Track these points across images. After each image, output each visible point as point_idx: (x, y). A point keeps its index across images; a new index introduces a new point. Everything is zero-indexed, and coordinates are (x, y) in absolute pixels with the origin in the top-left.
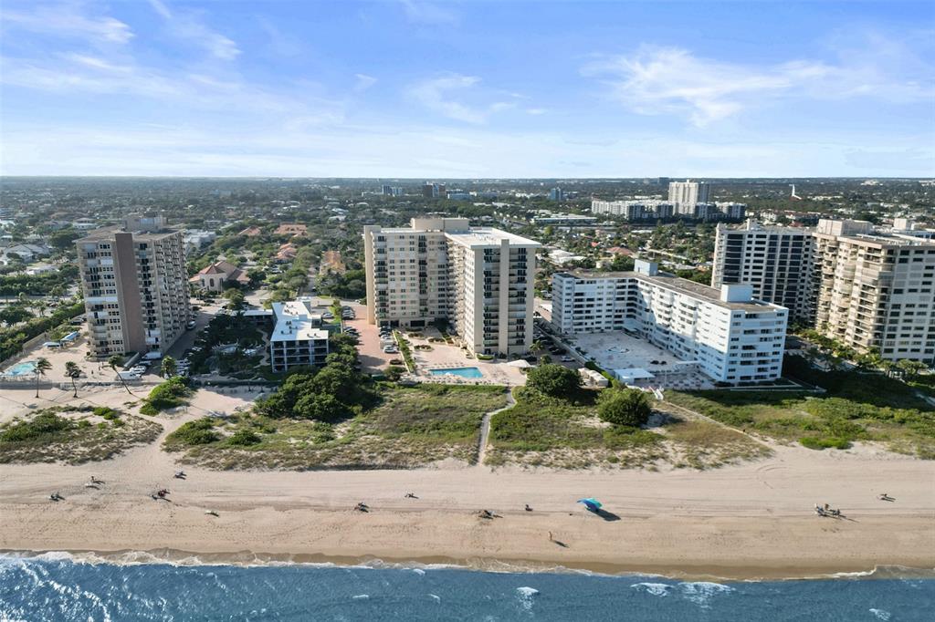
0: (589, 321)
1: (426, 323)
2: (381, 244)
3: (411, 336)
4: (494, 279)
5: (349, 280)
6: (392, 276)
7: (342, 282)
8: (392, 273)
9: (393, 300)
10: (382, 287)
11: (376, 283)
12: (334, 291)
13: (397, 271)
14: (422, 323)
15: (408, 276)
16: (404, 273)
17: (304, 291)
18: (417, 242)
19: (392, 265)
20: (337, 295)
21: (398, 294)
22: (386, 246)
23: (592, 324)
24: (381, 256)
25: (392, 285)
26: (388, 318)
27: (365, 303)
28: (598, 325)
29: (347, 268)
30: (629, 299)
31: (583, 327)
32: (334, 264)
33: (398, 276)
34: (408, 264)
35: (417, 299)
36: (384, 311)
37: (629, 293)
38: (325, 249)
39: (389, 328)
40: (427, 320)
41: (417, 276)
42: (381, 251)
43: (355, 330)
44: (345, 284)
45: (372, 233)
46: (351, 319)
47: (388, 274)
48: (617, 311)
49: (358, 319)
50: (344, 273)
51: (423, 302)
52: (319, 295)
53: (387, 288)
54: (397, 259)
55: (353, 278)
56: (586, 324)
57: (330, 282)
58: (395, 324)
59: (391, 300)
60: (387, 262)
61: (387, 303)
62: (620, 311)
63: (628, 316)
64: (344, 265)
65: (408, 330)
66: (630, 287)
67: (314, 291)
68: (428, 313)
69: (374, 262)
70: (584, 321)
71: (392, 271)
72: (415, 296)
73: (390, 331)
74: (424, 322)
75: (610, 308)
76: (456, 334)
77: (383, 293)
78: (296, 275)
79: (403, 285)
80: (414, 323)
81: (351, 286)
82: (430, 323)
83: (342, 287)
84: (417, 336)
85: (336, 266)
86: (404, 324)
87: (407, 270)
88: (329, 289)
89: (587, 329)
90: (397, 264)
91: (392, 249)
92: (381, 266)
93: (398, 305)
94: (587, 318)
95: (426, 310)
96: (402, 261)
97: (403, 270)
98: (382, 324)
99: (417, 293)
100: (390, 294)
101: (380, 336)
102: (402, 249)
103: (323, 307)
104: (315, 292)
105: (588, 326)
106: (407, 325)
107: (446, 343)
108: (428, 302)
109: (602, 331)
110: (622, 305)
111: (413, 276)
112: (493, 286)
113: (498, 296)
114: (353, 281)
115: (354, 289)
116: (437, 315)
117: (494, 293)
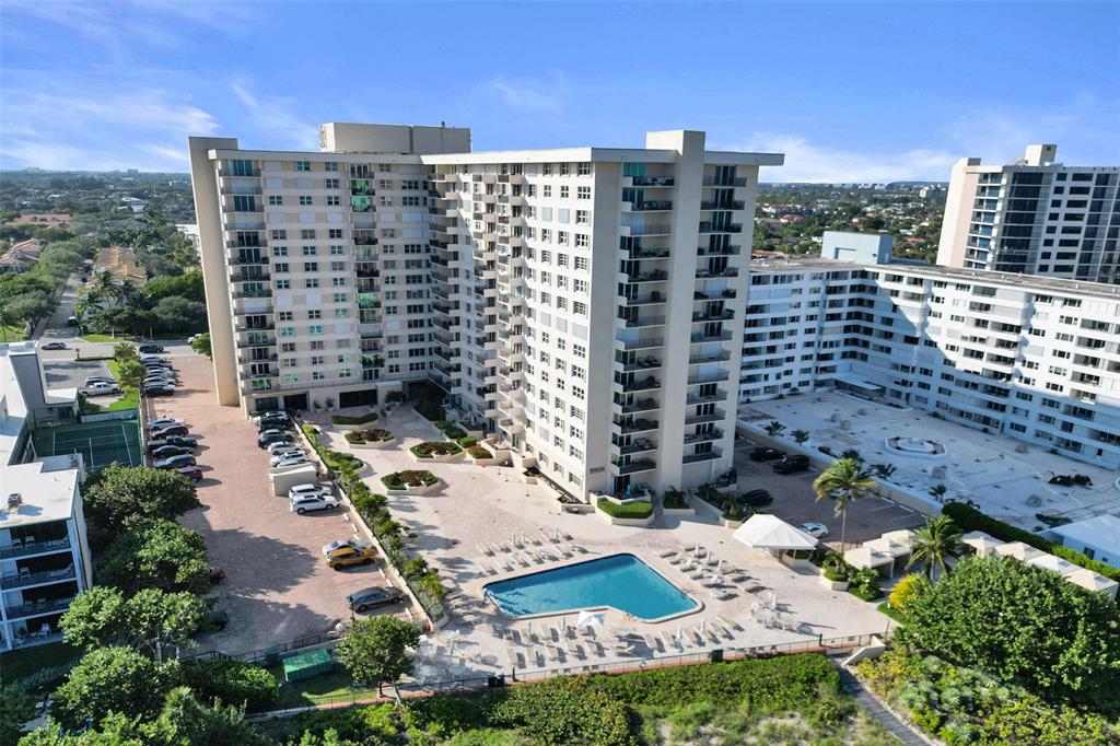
0: (772, 371)
1: (381, 397)
2: (243, 184)
3: (356, 439)
4: (647, 264)
5: (157, 297)
6: (283, 276)
7: (141, 302)
8: (284, 268)
9: (288, 340)
10: (255, 304)
11: (238, 295)
12: (120, 323)
13: (296, 260)
14: (369, 397)
15: (324, 275)
16: (313, 267)
17: (47, 326)
18: (345, 180)
19: (280, 243)
20: (130, 332)
21: (301, 323)
22: (259, 191)
23: (778, 377)
24: (247, 220)
25: (282, 301)
26: (278, 388)
27: (205, 347)
28: (785, 379)
29: (150, 275)
30: (850, 316)
31: (760, 385)
32: (120, 267)
33: (297, 275)
34: (323, 242)
35: (355, 337)
36: (265, 370)
37: (851, 302)
38: (105, 244)
39: (284, 416)
40: (384, 387)
41: (349, 274)
42: (243, 204)
43: (182, 430)
44: (148, 306)
45: (212, 154)
46: (170, 393)
47: (269, 269)
48: (825, 344)
49: (188, 392)
50: (142, 284)
51: (370, 343)
52: (86, 332)
53: (270, 311)
54: (293, 228)
55: (166, 294)
56: (766, 377)
57: (109, 303)
58: (297, 404)
59: (281, 341)
60: (265, 235)
61: (271, 350)
62: (831, 344)
63: (844, 355)
64: (143, 270)
65: (340, 421)
66: (853, 289)
67: (72, 324)
68: (383, 371)
69: (227, 237)
70: (763, 371)
71: (281, 260)
72: (345, 328)
73: (288, 425)
74: (374, 393)
75: (811, 338)
76: (489, 427)
77: (257, 322)
78: (25, 291)
79: (314, 299)
80: (348, 399)
81: (163, 310)
82: (393, 397)
83: (140, 313)
84: (373, 437)
85: (125, 270)
86: (322, 403)
87: (324, 259)
88: (106, 317)
89: (768, 390)
90: (294, 243)
91: (276, 200)
92: (248, 248)
93: (304, 354)
94: (769, 363)
95: (379, 362)
96: (308, 234)
97: (310, 259)
98: (261, 407)
99: (354, 319)
100: (280, 325)
101: (263, 445)
102: (306, 201)
103: (94, 362)
104: (76, 327)
105: (772, 382)
106: (330, 403)
107: (469, 457)
108: (382, 342)
109: (794, 393)
110: (834, 332)
111: (339, 274)
112: (645, 288)
113: (659, 320)
114: (165, 300)
115: (170, 316)
116: (406, 373)
117: (645, 309)
